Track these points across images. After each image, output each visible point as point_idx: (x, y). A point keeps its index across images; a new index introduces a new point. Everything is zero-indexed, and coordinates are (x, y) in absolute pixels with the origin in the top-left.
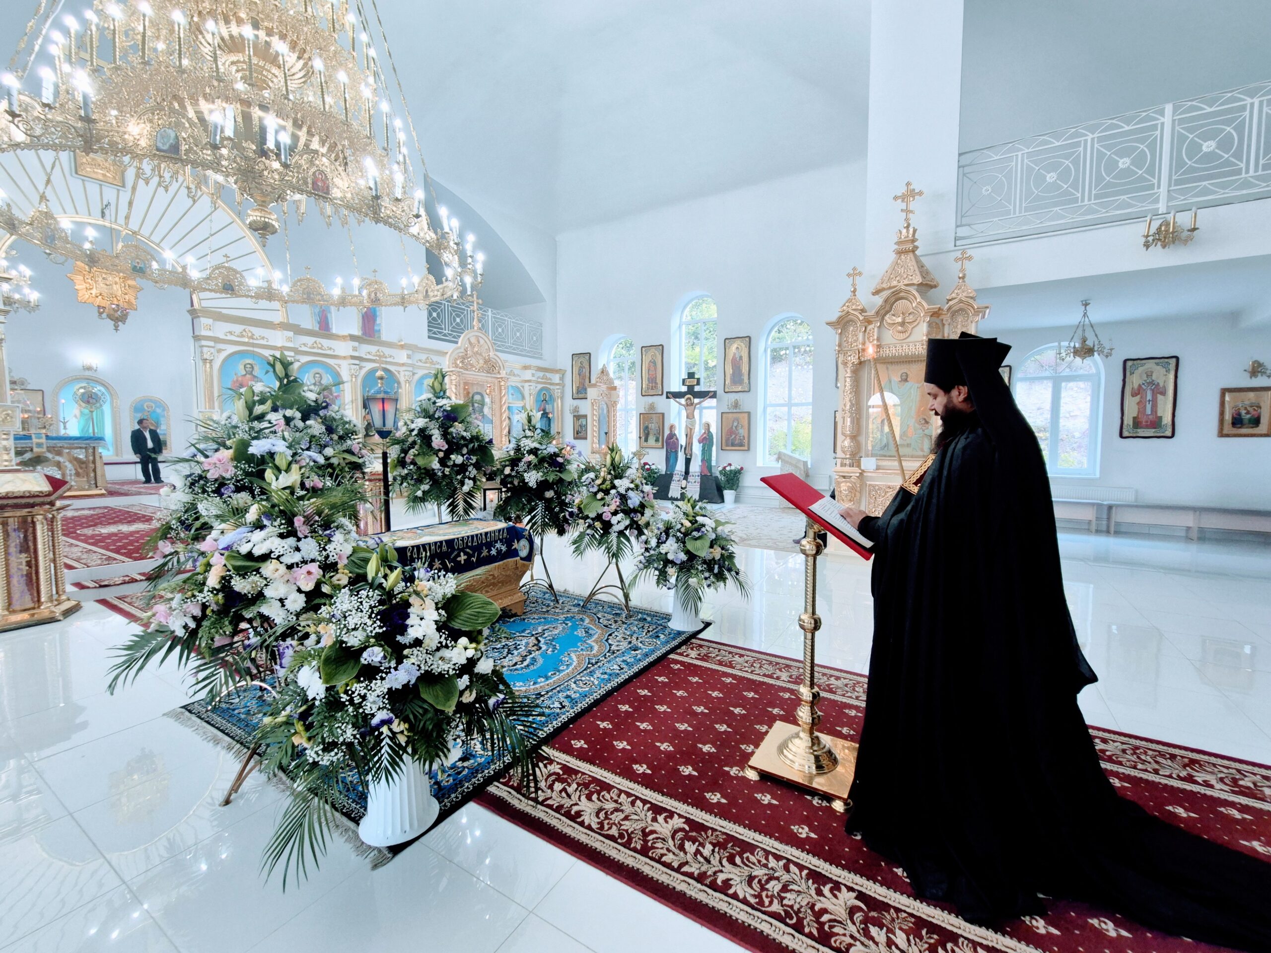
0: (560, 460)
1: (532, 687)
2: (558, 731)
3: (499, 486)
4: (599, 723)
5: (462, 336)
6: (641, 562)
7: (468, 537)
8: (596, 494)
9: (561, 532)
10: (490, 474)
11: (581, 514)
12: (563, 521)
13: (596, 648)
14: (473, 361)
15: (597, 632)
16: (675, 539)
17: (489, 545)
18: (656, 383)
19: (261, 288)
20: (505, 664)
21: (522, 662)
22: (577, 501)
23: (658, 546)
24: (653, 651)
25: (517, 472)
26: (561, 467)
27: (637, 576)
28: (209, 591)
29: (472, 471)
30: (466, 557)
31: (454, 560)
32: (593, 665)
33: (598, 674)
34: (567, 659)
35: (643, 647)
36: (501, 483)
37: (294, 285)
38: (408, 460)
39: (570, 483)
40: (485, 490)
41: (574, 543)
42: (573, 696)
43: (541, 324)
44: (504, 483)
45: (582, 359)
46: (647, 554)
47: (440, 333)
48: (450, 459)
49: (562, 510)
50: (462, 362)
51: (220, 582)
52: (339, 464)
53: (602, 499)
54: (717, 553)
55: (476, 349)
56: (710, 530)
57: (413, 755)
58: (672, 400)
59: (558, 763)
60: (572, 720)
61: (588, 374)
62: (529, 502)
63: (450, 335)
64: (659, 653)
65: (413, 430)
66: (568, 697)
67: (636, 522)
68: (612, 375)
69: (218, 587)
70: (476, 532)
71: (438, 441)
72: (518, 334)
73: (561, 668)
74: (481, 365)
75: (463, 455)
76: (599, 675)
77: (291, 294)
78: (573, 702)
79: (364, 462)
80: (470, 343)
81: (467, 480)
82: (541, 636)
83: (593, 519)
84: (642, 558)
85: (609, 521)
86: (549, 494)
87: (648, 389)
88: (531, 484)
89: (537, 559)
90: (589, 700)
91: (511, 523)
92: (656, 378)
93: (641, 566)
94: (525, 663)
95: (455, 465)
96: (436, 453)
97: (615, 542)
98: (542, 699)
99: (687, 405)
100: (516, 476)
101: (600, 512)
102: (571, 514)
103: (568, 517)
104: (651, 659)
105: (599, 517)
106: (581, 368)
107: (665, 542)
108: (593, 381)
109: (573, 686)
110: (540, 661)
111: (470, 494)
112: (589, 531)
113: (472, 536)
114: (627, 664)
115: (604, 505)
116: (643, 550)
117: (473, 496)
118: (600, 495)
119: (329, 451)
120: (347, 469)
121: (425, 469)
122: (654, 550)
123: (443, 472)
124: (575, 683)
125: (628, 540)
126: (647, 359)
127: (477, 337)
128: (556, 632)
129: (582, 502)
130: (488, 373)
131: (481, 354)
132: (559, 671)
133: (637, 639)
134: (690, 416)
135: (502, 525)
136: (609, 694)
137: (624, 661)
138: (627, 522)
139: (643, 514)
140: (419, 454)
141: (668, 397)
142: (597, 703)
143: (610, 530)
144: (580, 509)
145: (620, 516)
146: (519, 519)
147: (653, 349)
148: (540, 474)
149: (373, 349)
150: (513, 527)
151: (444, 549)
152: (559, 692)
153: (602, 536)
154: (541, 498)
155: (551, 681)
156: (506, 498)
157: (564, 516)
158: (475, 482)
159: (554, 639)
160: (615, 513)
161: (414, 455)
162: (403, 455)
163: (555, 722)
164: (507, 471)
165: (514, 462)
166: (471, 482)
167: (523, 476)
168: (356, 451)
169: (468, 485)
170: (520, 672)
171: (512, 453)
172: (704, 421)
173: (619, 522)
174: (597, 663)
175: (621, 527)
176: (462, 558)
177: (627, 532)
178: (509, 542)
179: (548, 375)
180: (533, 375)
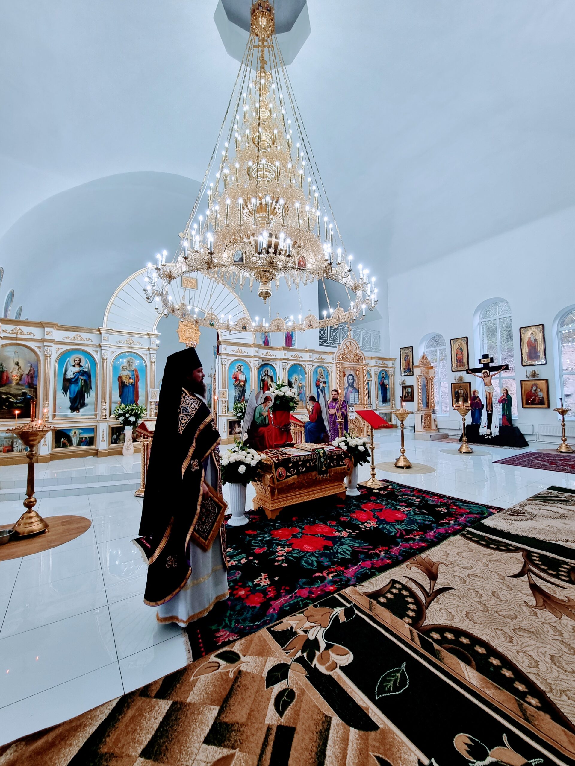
14: (348, 356)
18: (463, 362)
43: (380, 332)
45: (407, 351)
47: (325, 342)
50: (342, 357)
55: (349, 349)
61: (411, 360)
63: (330, 343)
68: (430, 359)
72: (367, 340)
74: (352, 358)
80: (346, 346)
87: (457, 366)
92: (463, 359)
99: (485, 377)
106: (406, 356)
108: (415, 364)
126: (455, 347)
127: (350, 342)
130: (356, 362)
131: (352, 352)
134: (488, 384)
141: (468, 372)
149: (293, 354)
179: (385, 362)
180: (377, 363)
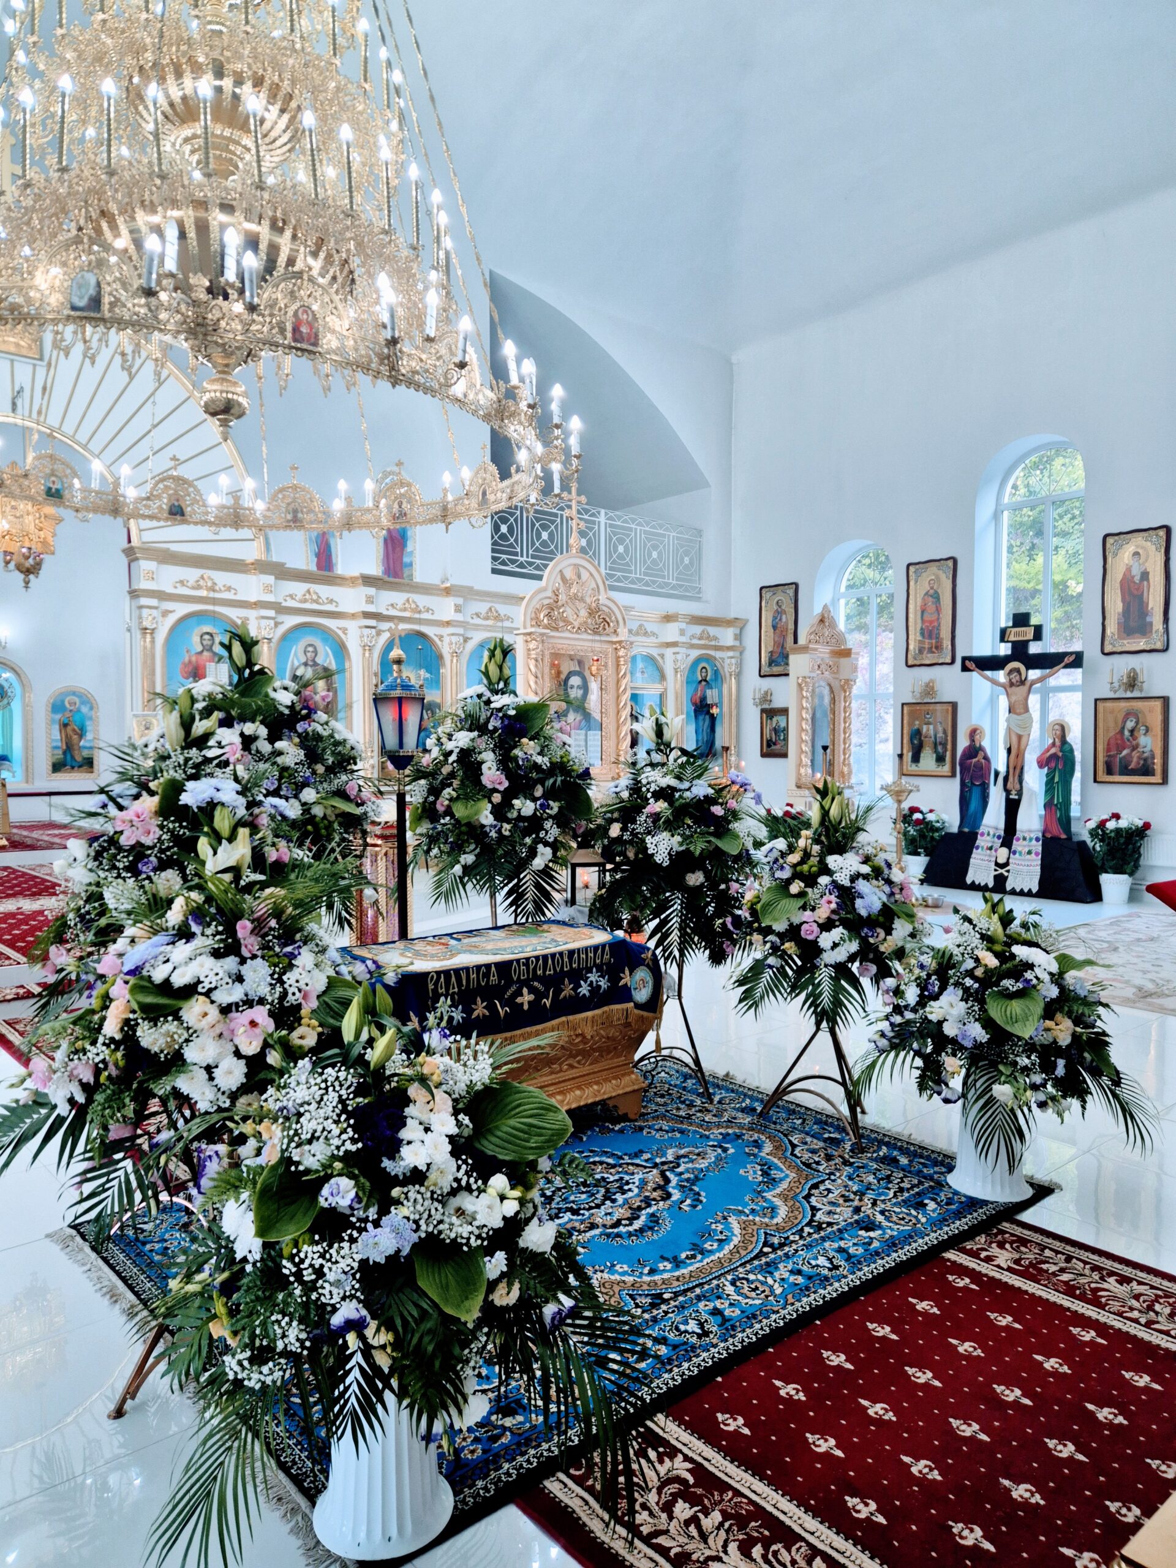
0: (718, 810)
1: (647, 1279)
2: (690, 1385)
3: (599, 859)
4: (778, 1383)
5: (551, 564)
6: (883, 1035)
7: (537, 958)
8: (788, 882)
9: (717, 958)
10: (583, 835)
11: (755, 925)
12: (720, 935)
13: (783, 1211)
14: (569, 613)
15: (787, 1177)
16: (960, 992)
17: (577, 976)
18: (938, 637)
19: (224, 507)
20: (598, 1221)
21: (632, 1220)
22: (749, 896)
23: (923, 1002)
24: (909, 1238)
25: (634, 834)
26: (722, 827)
27: (872, 1066)
28: (104, 1044)
29: (552, 831)
30: (532, 997)
31: (511, 1002)
32: (774, 1250)
33: (783, 1271)
34: (720, 1227)
35: (885, 1223)
36: (603, 855)
37: (274, 498)
38: (440, 808)
39: (737, 858)
40: (574, 867)
41: (741, 982)
42: (727, 1313)
43: (700, 533)
44: (608, 854)
45: (780, 596)
46: (898, 1019)
47: (513, 562)
48: (512, 806)
49: (720, 913)
50: (548, 615)
51: (122, 1029)
52: (325, 817)
53: (802, 894)
54: (1063, 1031)
55: (574, 590)
56: (1046, 978)
57: (400, 1398)
58: (975, 676)
59: (687, 1459)
60: (719, 1366)
61: (791, 626)
62: (656, 891)
63: (531, 564)
64: (920, 1244)
65: (451, 752)
66: (716, 1312)
67: (875, 949)
68: (842, 625)
69: (118, 1037)
70: (553, 950)
71: (491, 774)
72: (655, 555)
73: (707, 1246)
74: (581, 620)
75: (534, 800)
76: (786, 1275)
77: (269, 514)
78: (728, 1326)
79: (365, 813)
80: (564, 579)
81: (540, 847)
82: (672, 1170)
83: (780, 935)
84: (885, 1026)
85: (815, 943)
86: (695, 879)
87: (921, 651)
88: (658, 859)
89: (670, 1009)
90: (761, 1328)
91: (620, 934)
92: (938, 629)
93: (884, 1043)
94: (637, 1225)
95: (520, 818)
96: (488, 793)
97: (826, 988)
98: (664, 1307)
99: (1012, 684)
100: (631, 842)
101: (796, 921)
102: (737, 921)
103: (730, 927)
104: (902, 1255)
105: (793, 930)
106: (779, 613)
107: (936, 997)
108: (802, 640)
109: (730, 1289)
110: (667, 1225)
111: (546, 873)
112: (771, 961)
113: (545, 957)
114: (849, 1258)
115: (804, 908)
116: (889, 1009)
117: (552, 878)
118: (795, 887)
119: (309, 795)
120: (336, 826)
121: (469, 824)
122: (914, 1010)
123: (499, 832)
124: (733, 1283)
125: (855, 983)
126: (920, 589)
127: (577, 566)
128: (702, 1164)
129: (758, 898)
130: (595, 632)
131: (582, 600)
132: (702, 1252)
133: (874, 1204)
134: (1018, 709)
135: (600, 937)
136: (804, 1320)
137: (841, 1250)
138: (854, 946)
139: (889, 931)
140: (458, 798)
141: (965, 669)
142: (776, 1336)
143: (817, 961)
144: (753, 912)
145: (838, 933)
146: (635, 926)
147: (933, 568)
148: (678, 838)
150: (624, 941)
151: (494, 979)
152: (699, 1298)
153: (800, 972)
154: (679, 885)
155: (684, 1271)
156: (614, 883)
157: (724, 924)
158: (555, 851)
159: (697, 1178)
160: (826, 926)
161: (451, 800)
162: (431, 799)
163: (686, 1365)
164: (615, 830)
165: (628, 811)
166: (548, 851)
167: (643, 841)
168: (353, 793)
169: (543, 857)
170: (627, 1242)
171: (625, 795)
172: (1053, 717)
173: (835, 945)
174: (782, 1245)
175: (840, 955)
176: (526, 998)
177: (855, 967)
178: (613, 972)
179: (712, 631)
180: (682, 632)
